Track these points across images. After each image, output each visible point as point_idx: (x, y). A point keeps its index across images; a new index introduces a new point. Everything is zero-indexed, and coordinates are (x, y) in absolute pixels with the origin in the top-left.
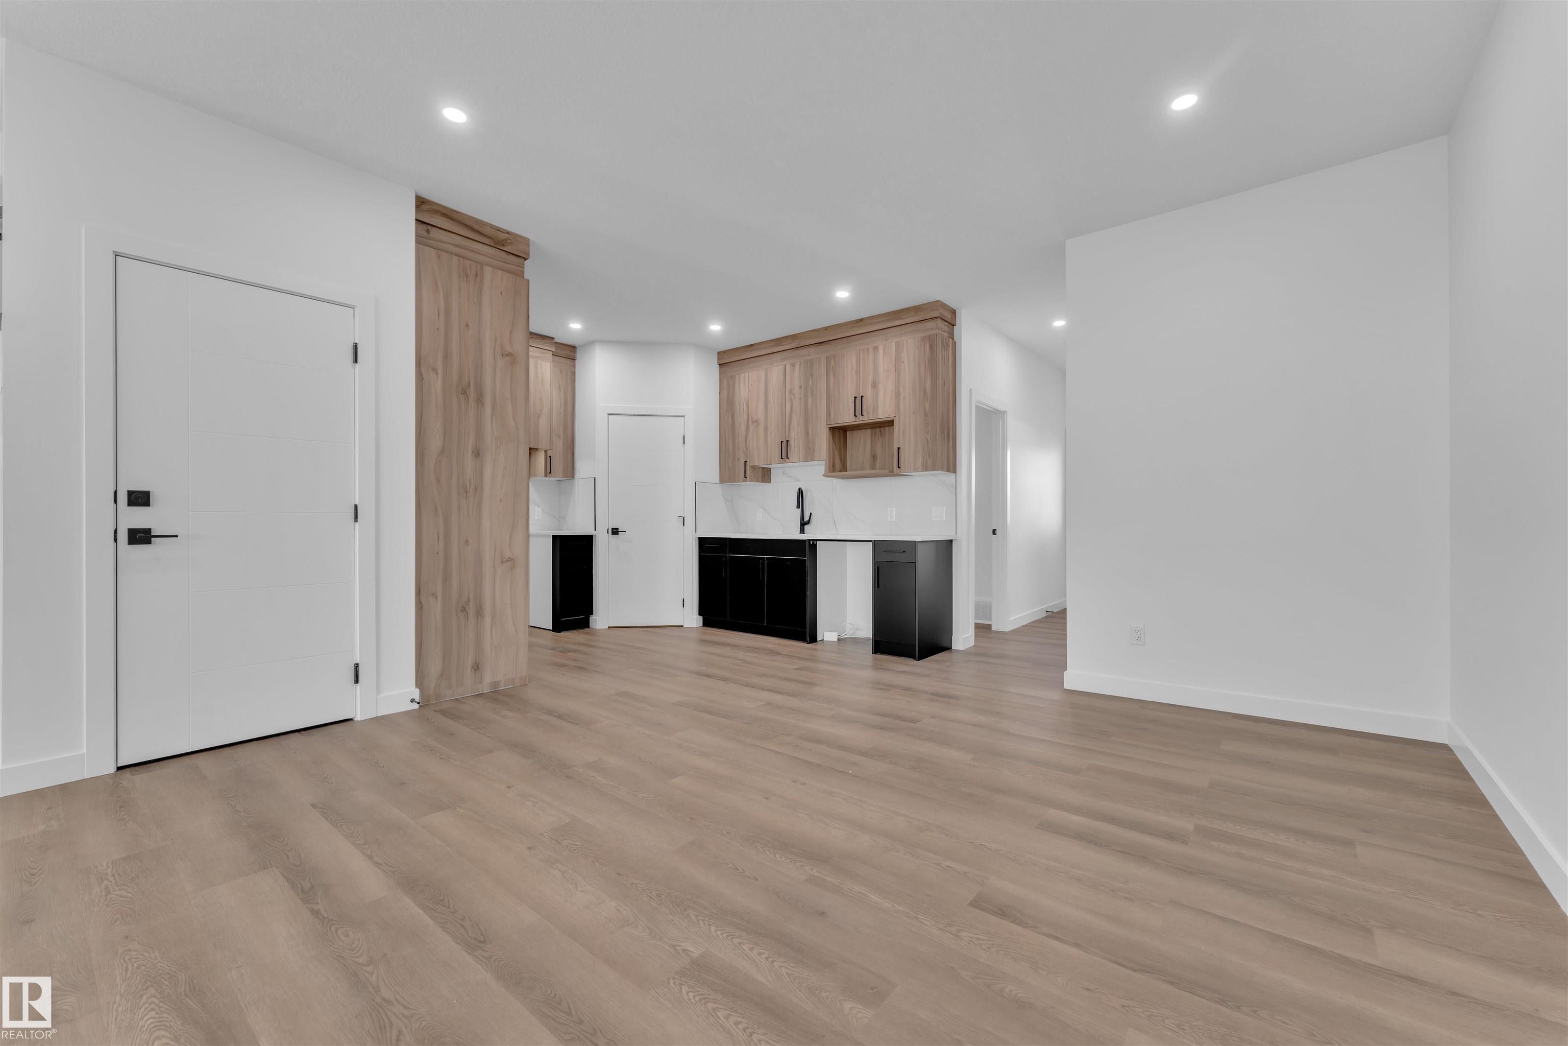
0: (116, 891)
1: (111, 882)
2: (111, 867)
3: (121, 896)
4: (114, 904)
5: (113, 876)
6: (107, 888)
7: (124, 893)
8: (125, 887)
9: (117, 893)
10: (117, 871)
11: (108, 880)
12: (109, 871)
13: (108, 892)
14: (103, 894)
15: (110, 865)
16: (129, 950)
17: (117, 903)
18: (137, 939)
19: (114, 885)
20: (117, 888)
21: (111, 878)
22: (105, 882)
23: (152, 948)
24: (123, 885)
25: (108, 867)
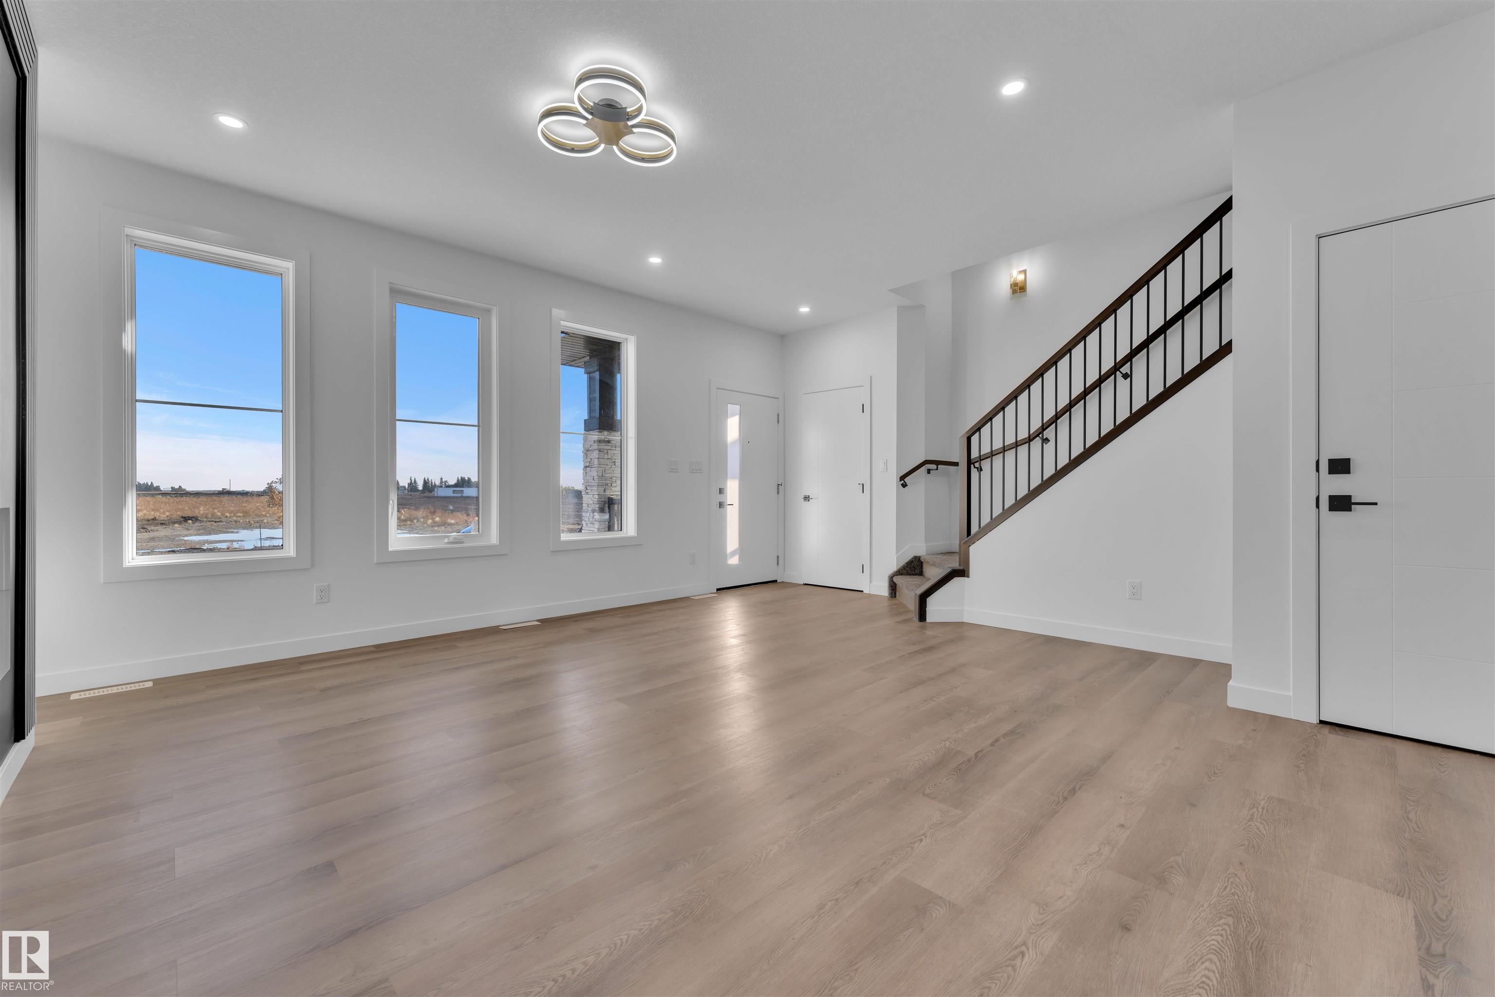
0: (1257, 822)
1: (1258, 812)
2: (1266, 800)
3: (1258, 829)
4: (1249, 831)
5: (1263, 808)
6: (1252, 815)
7: (1261, 827)
8: (1265, 823)
9: (1257, 824)
10: (1268, 806)
11: (1257, 810)
12: (1263, 803)
13: (1251, 819)
14: (1247, 818)
15: (1266, 798)
16: (1236, 875)
17: (1252, 832)
18: (1247, 870)
19: (1259, 816)
20: (1259, 820)
21: (1260, 810)
22: (1255, 809)
23: (1252, 887)
24: (1265, 821)
25: (1264, 799)
